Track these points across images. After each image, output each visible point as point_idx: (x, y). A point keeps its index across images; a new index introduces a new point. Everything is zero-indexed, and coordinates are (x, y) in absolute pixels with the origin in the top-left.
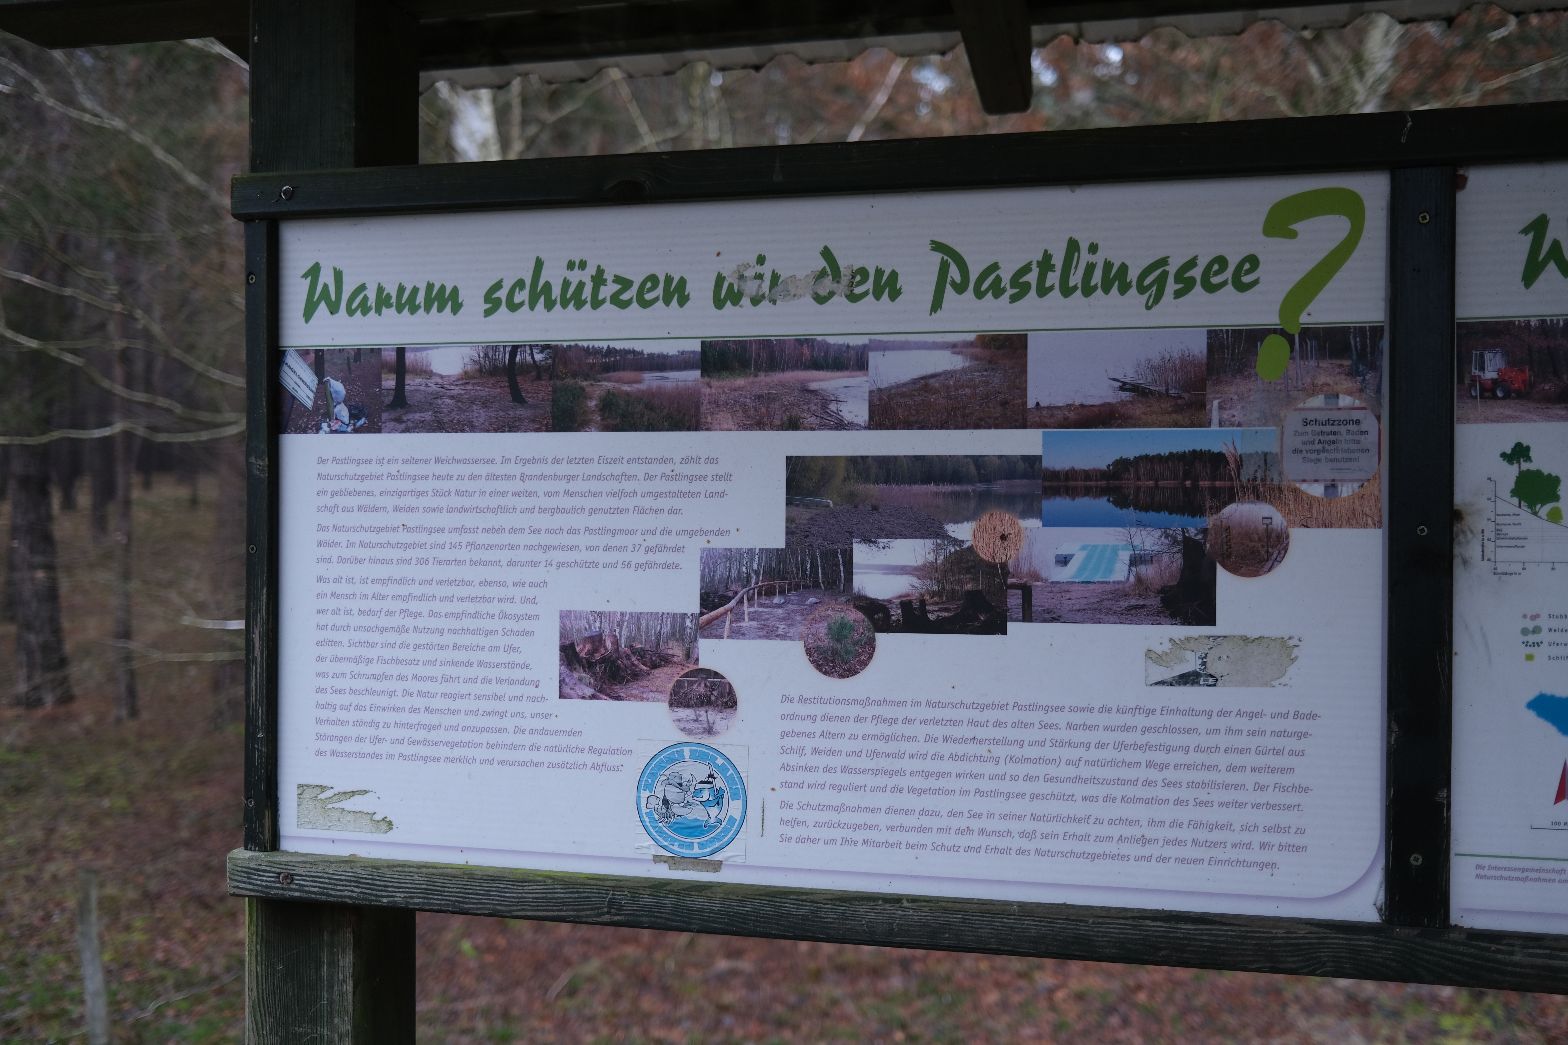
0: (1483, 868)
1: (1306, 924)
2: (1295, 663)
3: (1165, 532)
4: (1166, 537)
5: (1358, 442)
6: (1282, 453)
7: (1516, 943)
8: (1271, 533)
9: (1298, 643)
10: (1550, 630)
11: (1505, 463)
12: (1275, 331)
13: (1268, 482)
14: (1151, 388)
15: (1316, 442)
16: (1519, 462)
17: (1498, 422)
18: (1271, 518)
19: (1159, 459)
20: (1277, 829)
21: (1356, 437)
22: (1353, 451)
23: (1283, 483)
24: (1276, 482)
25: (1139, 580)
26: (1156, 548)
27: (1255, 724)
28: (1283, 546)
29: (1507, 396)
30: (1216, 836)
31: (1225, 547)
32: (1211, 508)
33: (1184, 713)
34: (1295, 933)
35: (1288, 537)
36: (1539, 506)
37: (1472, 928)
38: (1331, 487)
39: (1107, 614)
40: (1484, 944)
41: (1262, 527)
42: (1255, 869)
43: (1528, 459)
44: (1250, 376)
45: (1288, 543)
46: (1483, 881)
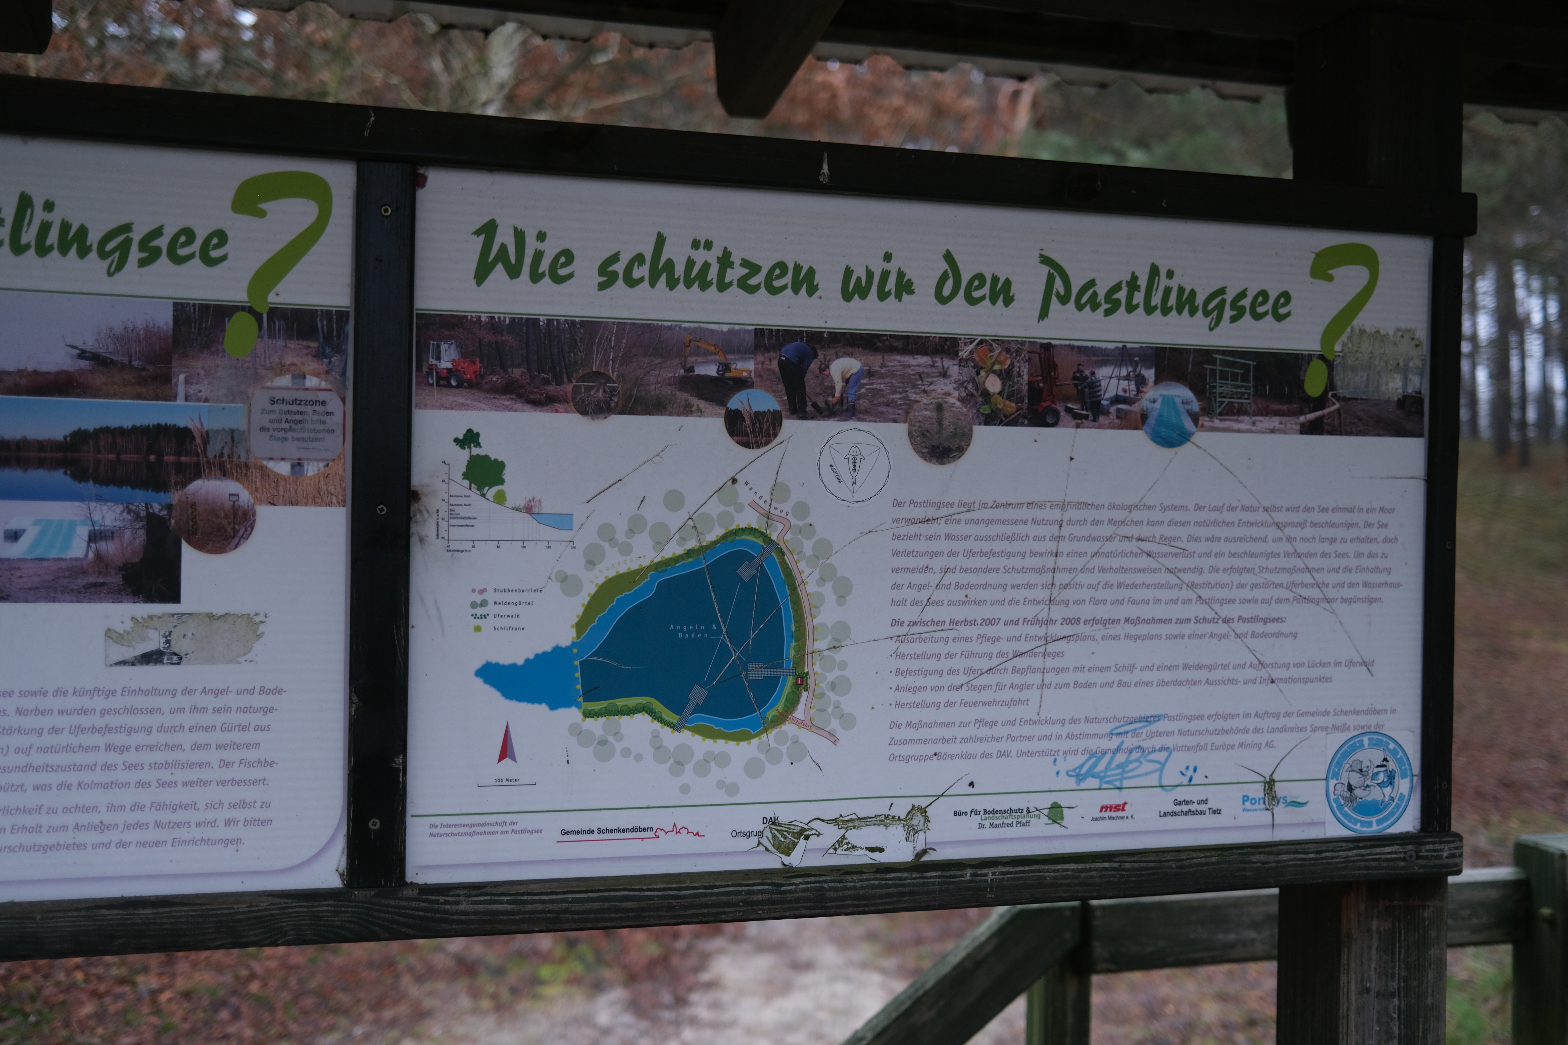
0: (436, 827)
1: (268, 896)
2: (261, 640)
3: (128, 507)
4: (129, 512)
5: (324, 423)
6: (249, 430)
7: (461, 893)
8: (238, 510)
9: (264, 619)
10: (495, 603)
11: (458, 448)
12: (243, 308)
13: (235, 459)
14: (113, 357)
15: (284, 421)
16: (470, 448)
17: (452, 409)
18: (237, 495)
19: (121, 431)
20: (243, 804)
21: (323, 418)
22: (319, 431)
23: (250, 460)
24: (243, 459)
25: (99, 556)
26: (118, 523)
27: (220, 702)
28: (250, 522)
29: (459, 386)
30: (180, 816)
31: (191, 523)
32: (176, 484)
33: (146, 693)
34: (257, 906)
35: (254, 514)
36: (487, 488)
37: (426, 884)
38: (297, 466)
39: (63, 592)
40: (434, 898)
41: (228, 504)
42: (220, 846)
43: (478, 445)
44: (217, 352)
45: (254, 521)
46: (436, 839)
